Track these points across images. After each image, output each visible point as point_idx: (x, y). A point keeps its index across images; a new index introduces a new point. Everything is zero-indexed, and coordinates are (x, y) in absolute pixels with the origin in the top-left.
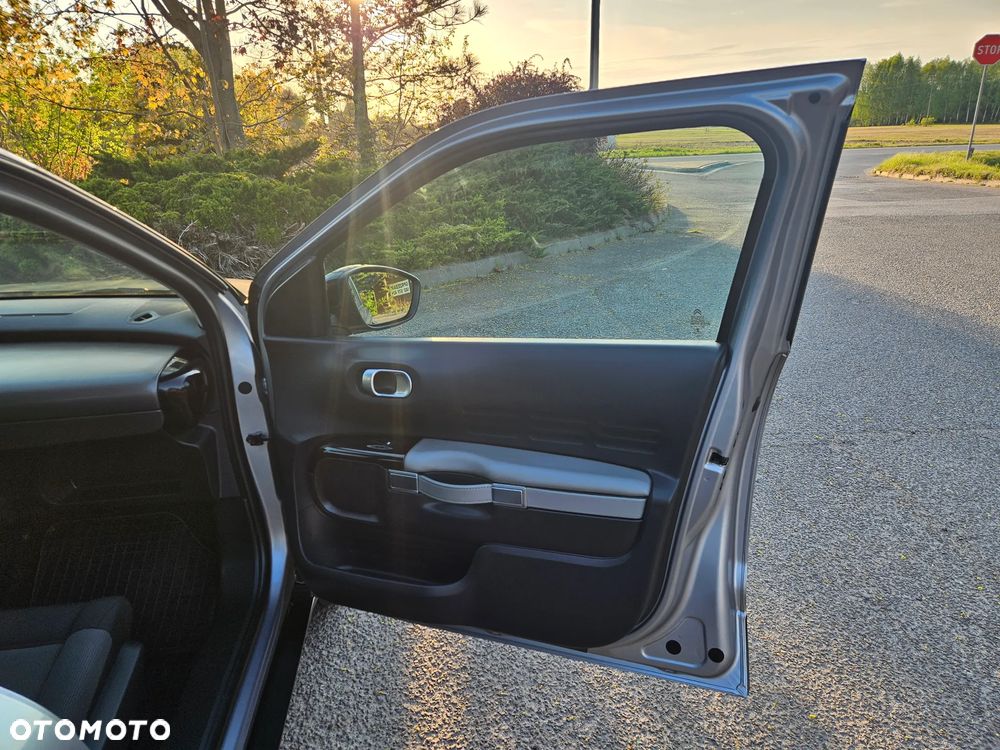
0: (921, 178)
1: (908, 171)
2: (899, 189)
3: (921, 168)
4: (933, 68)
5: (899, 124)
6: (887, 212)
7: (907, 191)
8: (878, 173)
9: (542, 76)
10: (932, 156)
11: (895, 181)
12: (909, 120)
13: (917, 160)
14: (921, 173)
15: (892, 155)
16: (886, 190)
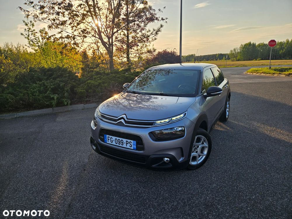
0: (258, 74)
1: (254, 73)
2: (252, 77)
3: (257, 72)
4: (259, 45)
5: (251, 60)
6: (250, 82)
7: (255, 77)
8: (247, 73)
9: (168, 52)
10: (260, 69)
11: (251, 75)
12: (254, 59)
13: (256, 70)
14: (258, 73)
15: (250, 69)
16: (250, 77)
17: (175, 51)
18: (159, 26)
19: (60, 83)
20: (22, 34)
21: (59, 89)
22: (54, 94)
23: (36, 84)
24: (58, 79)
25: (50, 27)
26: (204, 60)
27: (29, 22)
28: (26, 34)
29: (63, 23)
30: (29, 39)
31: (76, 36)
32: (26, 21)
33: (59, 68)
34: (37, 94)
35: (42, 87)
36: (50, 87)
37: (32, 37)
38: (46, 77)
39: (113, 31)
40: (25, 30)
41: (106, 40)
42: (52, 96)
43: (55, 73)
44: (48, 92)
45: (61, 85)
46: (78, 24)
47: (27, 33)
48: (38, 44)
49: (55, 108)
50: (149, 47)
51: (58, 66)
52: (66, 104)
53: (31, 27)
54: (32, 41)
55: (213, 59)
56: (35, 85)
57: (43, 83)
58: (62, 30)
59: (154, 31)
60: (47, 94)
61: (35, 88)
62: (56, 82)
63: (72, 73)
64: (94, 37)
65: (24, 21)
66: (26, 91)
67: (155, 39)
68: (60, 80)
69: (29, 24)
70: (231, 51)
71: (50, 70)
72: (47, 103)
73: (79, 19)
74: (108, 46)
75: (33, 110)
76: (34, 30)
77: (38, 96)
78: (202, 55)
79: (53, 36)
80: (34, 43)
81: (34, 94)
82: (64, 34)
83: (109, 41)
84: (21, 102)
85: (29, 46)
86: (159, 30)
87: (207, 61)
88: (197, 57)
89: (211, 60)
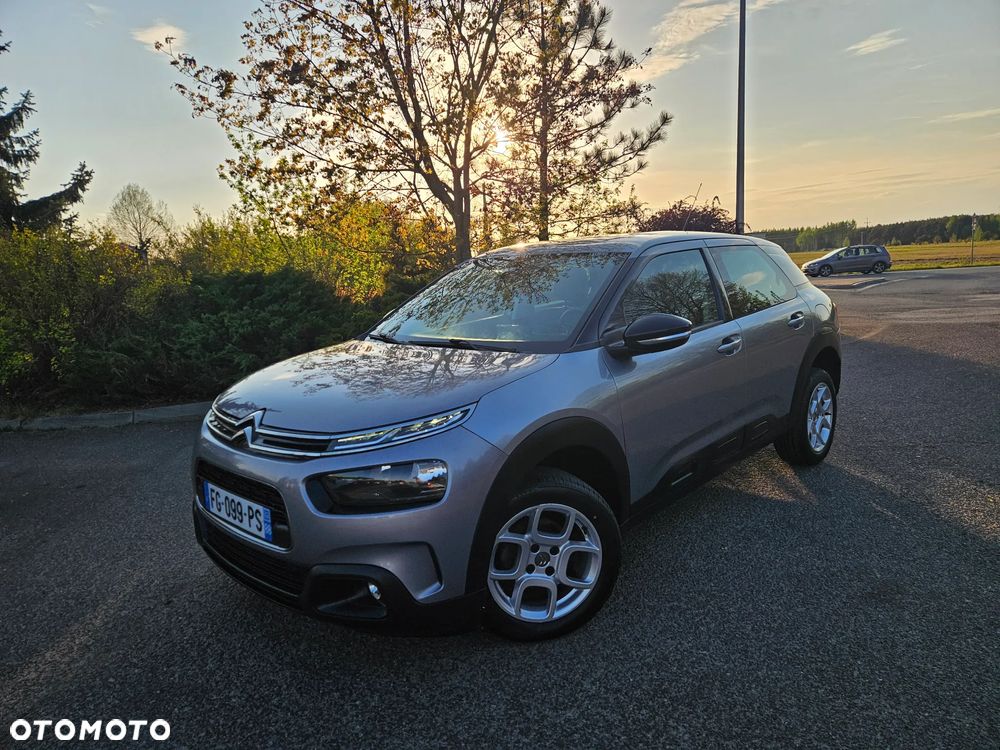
17: (716, 205)
18: (656, 118)
19: (275, 318)
23: (199, 321)
24: (272, 307)
26: (893, 242)
34: (196, 353)
35: (213, 332)
36: (237, 331)
38: (234, 302)
41: (445, 175)
44: (227, 348)
50: (615, 196)
55: (932, 238)
56: (195, 324)
57: (221, 317)
58: (302, 151)
60: (225, 352)
61: (194, 335)
62: (263, 314)
63: (320, 288)
67: (641, 166)
68: (276, 309)
69: (246, 145)
74: (453, 198)
75: (184, 402)
77: (199, 358)
78: (885, 222)
81: (187, 353)
83: (457, 181)
84: (147, 376)
86: (655, 136)
87: (903, 244)
88: (863, 230)
89: (921, 242)
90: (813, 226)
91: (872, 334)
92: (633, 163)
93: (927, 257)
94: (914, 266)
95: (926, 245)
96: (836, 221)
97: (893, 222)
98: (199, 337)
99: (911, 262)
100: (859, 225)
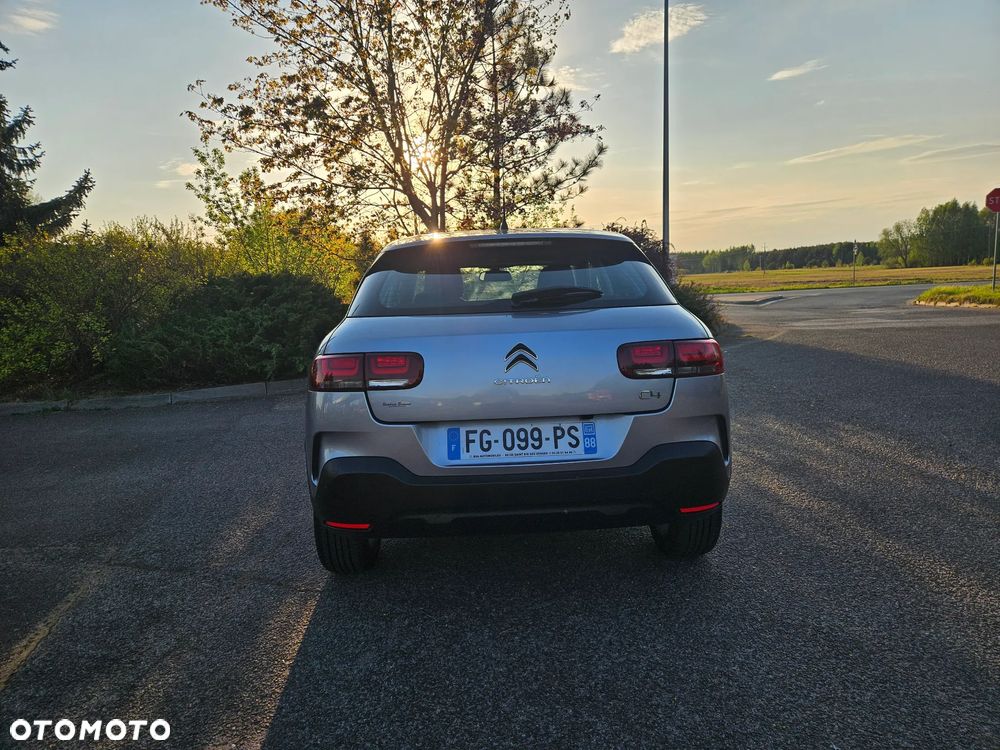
5: (961, 264)
17: (644, 226)
18: (593, 148)
19: (289, 314)
20: (189, 186)
21: (286, 332)
22: (269, 343)
23: (225, 316)
24: (285, 305)
25: (267, 163)
27: (212, 155)
28: (201, 186)
29: (303, 151)
30: (208, 200)
31: (337, 185)
32: (203, 151)
33: (286, 277)
34: (226, 343)
35: (240, 325)
36: (261, 325)
37: (217, 193)
38: (252, 299)
39: (444, 170)
40: (199, 172)
41: (424, 196)
42: (264, 349)
43: (276, 288)
44: (254, 339)
45: (291, 319)
46: (342, 153)
47: (203, 181)
48: (235, 214)
49: (272, 384)
51: (286, 271)
52: (301, 369)
53: (216, 166)
54: (218, 206)
55: (820, 262)
56: (221, 318)
57: (243, 313)
58: (299, 170)
59: (577, 164)
60: (252, 342)
61: (223, 328)
62: (278, 311)
63: (324, 289)
64: (391, 187)
65: (197, 151)
66: (197, 335)
67: (582, 190)
68: (289, 306)
70: (886, 233)
71: (264, 279)
72: (251, 368)
73: (346, 139)
74: (429, 214)
76: (223, 175)
77: (230, 347)
79: (273, 187)
80: (222, 210)
81: (219, 343)
82: (304, 182)
83: (434, 200)
85: (209, 220)
86: (593, 163)
87: (796, 267)
88: (761, 254)
89: (811, 266)
90: (717, 250)
91: (775, 336)
92: (576, 188)
93: (817, 279)
94: (806, 286)
95: (816, 269)
96: (738, 245)
97: (787, 248)
98: (226, 329)
99: (804, 283)
100: (758, 249)
